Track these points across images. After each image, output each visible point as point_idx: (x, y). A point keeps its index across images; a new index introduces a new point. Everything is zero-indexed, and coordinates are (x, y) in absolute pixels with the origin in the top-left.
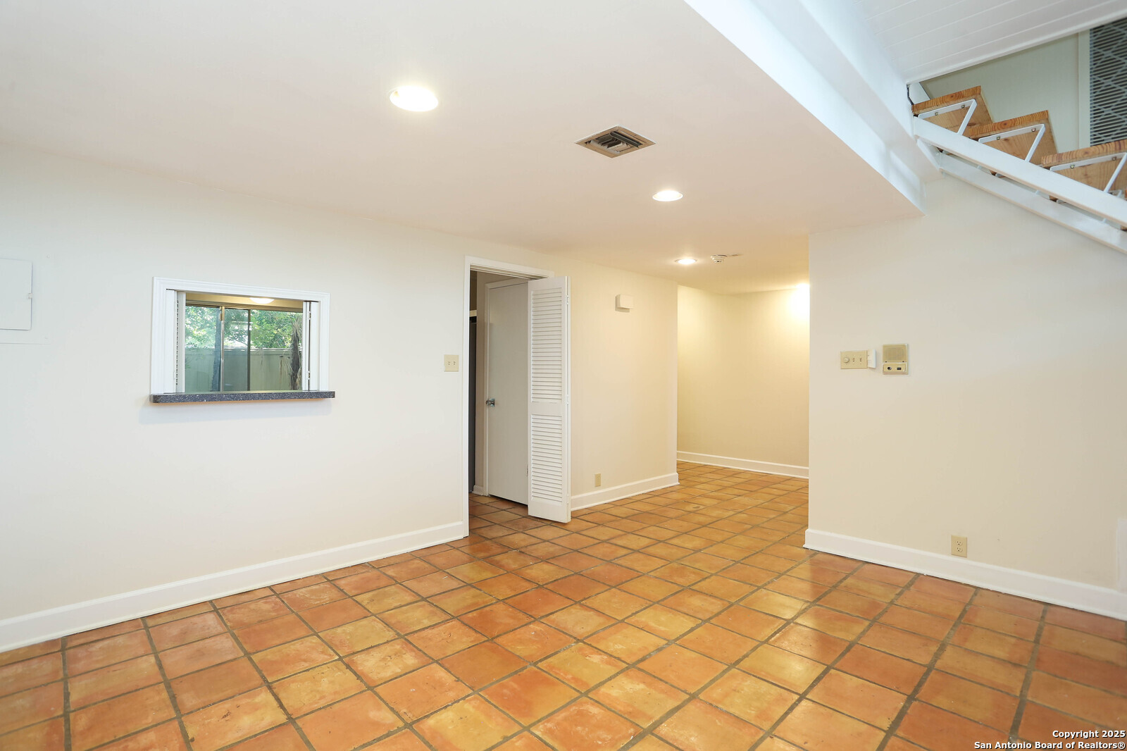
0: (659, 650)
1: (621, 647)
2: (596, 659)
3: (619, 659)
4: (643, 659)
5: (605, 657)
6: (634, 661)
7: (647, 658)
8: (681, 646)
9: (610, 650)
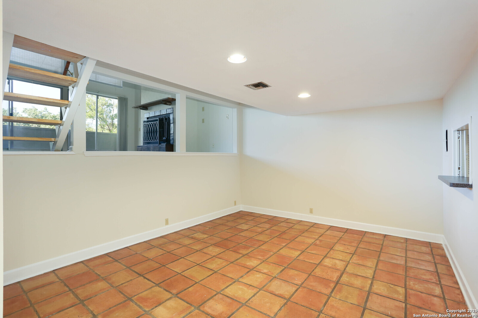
0: (242, 277)
1: (257, 276)
2: (265, 271)
3: (257, 271)
4: (248, 272)
5: (262, 271)
6: (251, 271)
7: (247, 273)
8: (233, 279)
9: (261, 274)
